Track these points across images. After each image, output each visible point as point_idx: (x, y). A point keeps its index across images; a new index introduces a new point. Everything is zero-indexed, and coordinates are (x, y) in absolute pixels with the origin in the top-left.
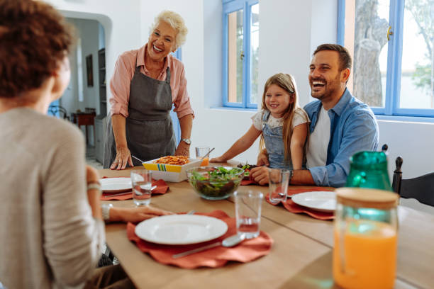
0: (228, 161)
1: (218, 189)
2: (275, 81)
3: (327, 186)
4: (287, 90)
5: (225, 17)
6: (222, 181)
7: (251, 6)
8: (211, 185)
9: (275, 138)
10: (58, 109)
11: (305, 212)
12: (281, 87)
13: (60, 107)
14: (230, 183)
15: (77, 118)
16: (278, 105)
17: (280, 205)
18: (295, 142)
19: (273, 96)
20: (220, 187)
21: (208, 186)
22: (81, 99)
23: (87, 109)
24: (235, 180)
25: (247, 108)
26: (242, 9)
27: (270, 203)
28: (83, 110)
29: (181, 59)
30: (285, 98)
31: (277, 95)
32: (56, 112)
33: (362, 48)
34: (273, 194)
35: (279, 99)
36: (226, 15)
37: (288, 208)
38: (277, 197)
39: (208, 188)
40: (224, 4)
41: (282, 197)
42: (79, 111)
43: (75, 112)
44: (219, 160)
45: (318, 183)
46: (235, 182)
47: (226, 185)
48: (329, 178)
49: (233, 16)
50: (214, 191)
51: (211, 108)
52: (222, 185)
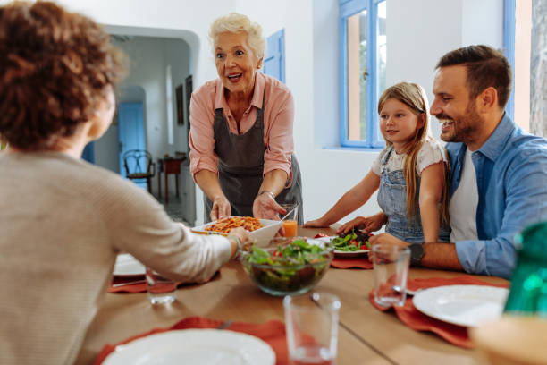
0: (332, 226)
1: (287, 279)
2: (396, 94)
3: (483, 274)
4: (413, 107)
5: (343, 23)
6: (294, 265)
7: (376, 4)
8: (275, 272)
9: (396, 189)
10: (143, 153)
11: (435, 329)
12: (404, 102)
13: (146, 152)
14: (306, 269)
15: (164, 166)
16: (397, 131)
17: (391, 311)
18: (426, 196)
19: (391, 116)
20: (290, 276)
21: (270, 274)
22: (171, 141)
23: (178, 153)
24: (317, 264)
25: (372, 147)
26: (365, 9)
27: (376, 306)
28: (172, 155)
29: (284, 83)
30: (411, 121)
31: (398, 115)
32: (140, 157)
33: (544, 61)
34: (382, 288)
35: (400, 122)
36: (343, 19)
37: (404, 318)
38: (388, 295)
39: (269, 278)
40: (341, 5)
41: (398, 294)
42: (167, 156)
43: (162, 157)
44: (317, 224)
45: (466, 268)
46: (316, 267)
47: (300, 272)
48: (487, 260)
49: (354, 22)
50: (280, 282)
51: (324, 148)
52: (293, 273)
